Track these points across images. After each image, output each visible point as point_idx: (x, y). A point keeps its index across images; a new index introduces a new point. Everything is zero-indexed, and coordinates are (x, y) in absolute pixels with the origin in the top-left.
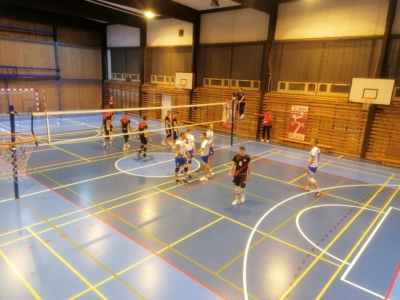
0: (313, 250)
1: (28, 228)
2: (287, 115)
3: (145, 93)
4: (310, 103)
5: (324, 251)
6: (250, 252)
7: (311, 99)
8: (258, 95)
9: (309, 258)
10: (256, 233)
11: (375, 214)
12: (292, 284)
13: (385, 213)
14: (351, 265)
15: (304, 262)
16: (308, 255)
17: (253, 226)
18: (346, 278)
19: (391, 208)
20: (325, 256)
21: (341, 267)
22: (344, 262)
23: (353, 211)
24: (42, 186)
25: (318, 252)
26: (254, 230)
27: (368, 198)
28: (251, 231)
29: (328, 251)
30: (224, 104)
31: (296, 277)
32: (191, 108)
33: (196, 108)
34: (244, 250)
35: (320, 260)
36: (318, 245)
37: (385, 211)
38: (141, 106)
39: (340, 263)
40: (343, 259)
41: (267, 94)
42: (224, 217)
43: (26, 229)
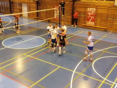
0: (101, 79)
2: (86, 13)
3: (13, 3)
4: (97, 7)
5: (105, 79)
7: (97, 4)
8: (71, 3)
9: (99, 83)
10: (75, 73)
14: (116, 84)
15: (97, 85)
16: (99, 81)
17: (73, 70)
20: (106, 81)
21: (113, 85)
22: (114, 83)
25: (103, 80)
26: (74, 72)
28: (73, 72)
29: (107, 79)
33: (40, 12)
34: (70, 82)
35: (104, 83)
36: (102, 76)
39: (112, 84)
40: (114, 82)
41: (76, 3)
42: (60, 67)
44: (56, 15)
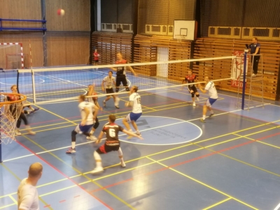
1: (10, 195)
3: (138, 46)
30: (233, 57)
32: (192, 63)
42: (231, 198)
43: (8, 197)
44: (235, 75)
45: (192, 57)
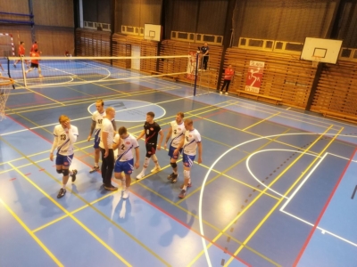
0: (259, 186)
1: (9, 163)
2: (245, 70)
3: (116, 43)
4: (267, 60)
5: (268, 188)
6: (206, 187)
7: (268, 55)
8: (221, 50)
9: (255, 193)
10: (212, 171)
11: (313, 158)
12: (239, 213)
13: (321, 157)
14: (289, 199)
15: (250, 195)
16: (254, 190)
17: (210, 166)
18: (284, 210)
19: (327, 154)
20: (268, 191)
21: (280, 200)
22: (284, 196)
23: (294, 155)
24: (21, 126)
25: (263, 188)
26: (211, 169)
27: (308, 145)
28: (207, 170)
29: (271, 187)
30: (189, 56)
31: (243, 207)
32: (158, 59)
33: (163, 60)
34: (200, 185)
35: (264, 195)
36: (263, 182)
37: (322, 155)
38: (111, 55)
39: (280, 197)
40: (283, 194)
41: (229, 49)
43: (7, 164)
44: (190, 70)
45: (159, 55)
